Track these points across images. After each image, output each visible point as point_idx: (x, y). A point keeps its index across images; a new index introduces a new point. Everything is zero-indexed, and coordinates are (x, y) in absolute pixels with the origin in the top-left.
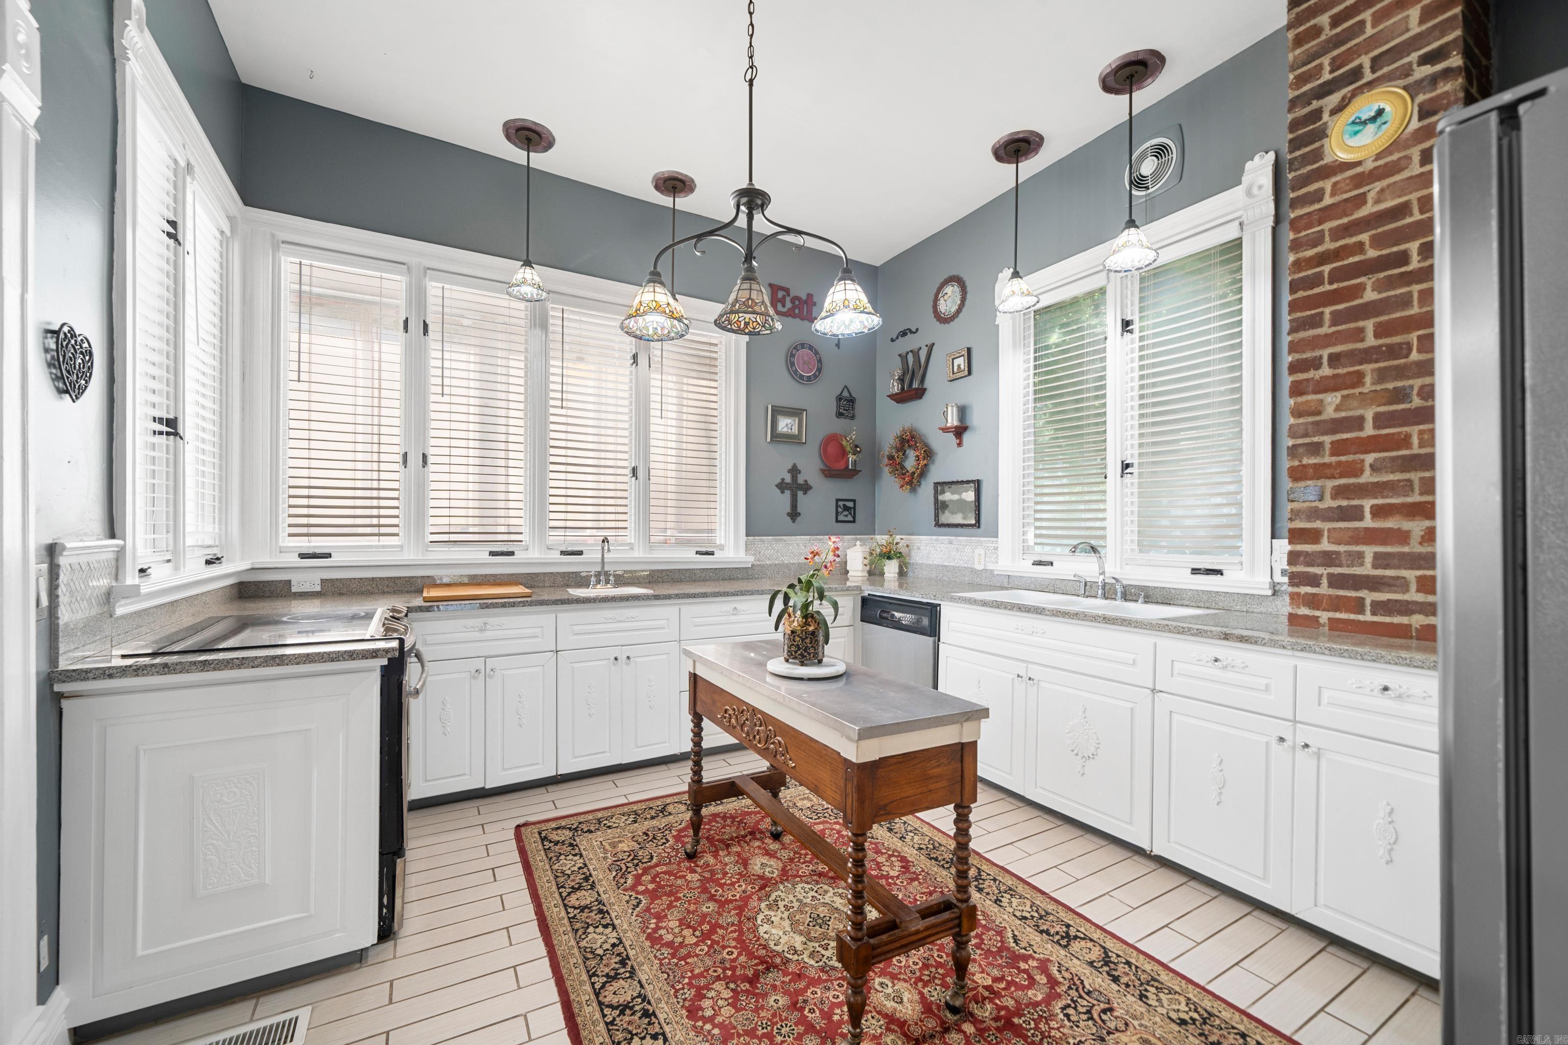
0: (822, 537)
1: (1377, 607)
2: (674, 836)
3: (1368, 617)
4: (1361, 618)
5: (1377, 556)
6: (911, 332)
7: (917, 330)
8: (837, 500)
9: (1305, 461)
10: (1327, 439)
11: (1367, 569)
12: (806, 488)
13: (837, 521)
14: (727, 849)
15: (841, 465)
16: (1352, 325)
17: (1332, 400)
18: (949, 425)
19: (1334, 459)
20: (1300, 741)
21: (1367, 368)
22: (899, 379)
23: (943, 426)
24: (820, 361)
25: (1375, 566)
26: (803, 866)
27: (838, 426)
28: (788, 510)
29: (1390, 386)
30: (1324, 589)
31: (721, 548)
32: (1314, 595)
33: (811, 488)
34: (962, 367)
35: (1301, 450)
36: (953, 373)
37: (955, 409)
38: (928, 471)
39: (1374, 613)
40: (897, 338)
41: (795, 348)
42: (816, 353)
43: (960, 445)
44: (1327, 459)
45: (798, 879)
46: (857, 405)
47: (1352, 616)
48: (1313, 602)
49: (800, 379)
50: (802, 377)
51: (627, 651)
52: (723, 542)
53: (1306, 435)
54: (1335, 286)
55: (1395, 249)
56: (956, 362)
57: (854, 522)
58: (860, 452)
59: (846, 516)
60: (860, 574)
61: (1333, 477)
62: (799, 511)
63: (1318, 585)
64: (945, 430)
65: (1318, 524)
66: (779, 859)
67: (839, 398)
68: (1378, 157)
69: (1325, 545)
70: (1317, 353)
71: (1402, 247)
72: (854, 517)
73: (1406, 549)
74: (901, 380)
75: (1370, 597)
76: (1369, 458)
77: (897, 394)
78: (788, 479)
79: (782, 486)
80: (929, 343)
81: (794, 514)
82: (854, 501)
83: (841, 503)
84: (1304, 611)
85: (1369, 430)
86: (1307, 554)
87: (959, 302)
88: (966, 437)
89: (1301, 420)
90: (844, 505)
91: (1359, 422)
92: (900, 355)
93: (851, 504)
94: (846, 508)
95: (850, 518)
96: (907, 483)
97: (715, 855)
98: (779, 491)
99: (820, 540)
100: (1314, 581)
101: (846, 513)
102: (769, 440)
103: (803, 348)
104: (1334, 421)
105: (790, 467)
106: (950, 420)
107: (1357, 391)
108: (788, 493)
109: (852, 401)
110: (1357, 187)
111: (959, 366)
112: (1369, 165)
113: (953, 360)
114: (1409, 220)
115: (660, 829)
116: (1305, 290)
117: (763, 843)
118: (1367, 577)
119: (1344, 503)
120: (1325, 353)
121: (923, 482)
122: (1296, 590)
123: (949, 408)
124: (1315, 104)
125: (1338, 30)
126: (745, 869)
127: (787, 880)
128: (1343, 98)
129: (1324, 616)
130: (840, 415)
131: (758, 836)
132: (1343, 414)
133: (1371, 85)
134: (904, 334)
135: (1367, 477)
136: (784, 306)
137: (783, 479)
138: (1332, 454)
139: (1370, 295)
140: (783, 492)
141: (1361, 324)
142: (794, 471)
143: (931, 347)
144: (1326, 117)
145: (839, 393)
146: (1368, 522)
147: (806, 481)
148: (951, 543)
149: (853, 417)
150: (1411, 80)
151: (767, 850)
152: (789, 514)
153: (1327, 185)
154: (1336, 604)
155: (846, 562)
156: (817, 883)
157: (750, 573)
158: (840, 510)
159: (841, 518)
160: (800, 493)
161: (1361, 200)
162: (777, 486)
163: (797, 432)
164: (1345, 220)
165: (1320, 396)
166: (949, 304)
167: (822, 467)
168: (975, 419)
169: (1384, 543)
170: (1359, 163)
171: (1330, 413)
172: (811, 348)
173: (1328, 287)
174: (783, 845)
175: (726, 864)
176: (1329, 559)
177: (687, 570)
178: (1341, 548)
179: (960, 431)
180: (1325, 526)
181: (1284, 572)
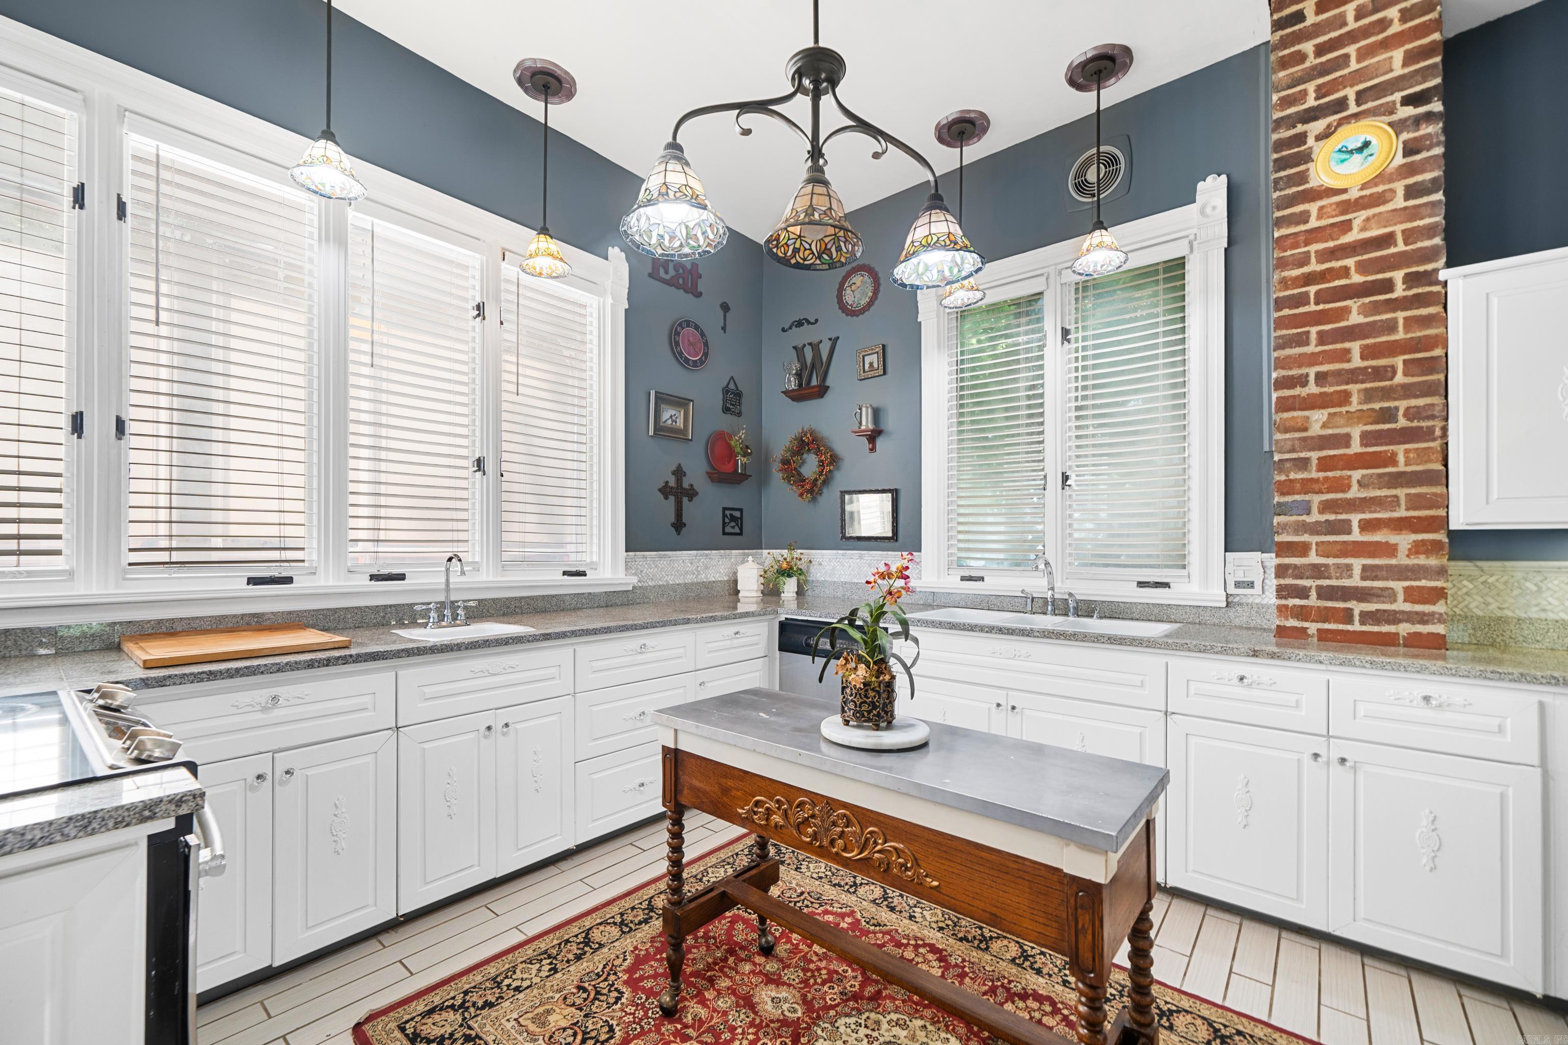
0: (709, 552)
1: (1366, 617)
2: (625, 982)
3: (1357, 627)
4: (1349, 628)
5: (1365, 568)
6: (809, 322)
7: (817, 321)
8: (724, 509)
9: (1292, 476)
10: (1314, 455)
11: (1355, 581)
12: (692, 494)
13: (724, 533)
14: (713, 985)
15: (728, 468)
16: (1338, 346)
17: (1318, 417)
18: (863, 428)
19: (1321, 475)
20: (1335, 755)
21: (1354, 388)
22: (796, 374)
23: (856, 429)
24: (706, 344)
25: (1363, 578)
26: (826, 988)
27: (724, 422)
28: (672, 518)
29: (1377, 406)
30: (1313, 601)
31: (594, 566)
32: (1302, 607)
33: (697, 493)
34: (876, 365)
35: (1288, 465)
36: (864, 372)
37: (870, 410)
38: (832, 478)
39: (1362, 623)
40: (790, 328)
41: (680, 324)
42: (703, 334)
43: (873, 449)
44: (1314, 475)
45: (832, 1013)
46: (743, 401)
47: (1341, 627)
48: (1302, 613)
49: (684, 362)
50: (687, 361)
51: (504, 716)
52: (595, 559)
53: (1293, 450)
54: (1321, 307)
55: (1380, 276)
56: (868, 360)
57: (741, 534)
58: (750, 454)
59: (733, 527)
60: (755, 594)
61: (1320, 492)
62: (684, 521)
63: (1307, 597)
64: (859, 433)
65: (1306, 538)
66: (789, 985)
67: (726, 391)
68: (1364, 187)
69: (1313, 558)
70: (1303, 371)
71: (1387, 275)
72: (741, 529)
73: (1393, 562)
74: (799, 375)
75: (1358, 607)
76: (1357, 475)
77: (793, 390)
78: (672, 483)
79: (665, 491)
80: (833, 336)
81: (679, 525)
82: (741, 510)
83: (728, 513)
84: (1292, 623)
85: (1356, 447)
86: (1295, 567)
87: (870, 294)
88: (880, 442)
89: (1288, 436)
90: (731, 515)
91: (1345, 440)
92: (795, 348)
93: (737, 514)
94: (733, 518)
95: (737, 530)
96: (808, 491)
97: (703, 1002)
98: (661, 496)
99: (707, 555)
100: (1303, 593)
101: (733, 524)
102: (651, 433)
103: (688, 326)
104: (1321, 437)
105: (674, 468)
106: (864, 423)
107: (1344, 409)
108: (672, 498)
109: (738, 395)
110: (1343, 213)
111: (871, 364)
112: (1354, 194)
113: (864, 357)
114: (1392, 250)
115: (598, 974)
116: (1290, 308)
117: (755, 964)
118: (1356, 588)
119: (1332, 517)
120: (1312, 372)
121: (825, 491)
122: (1283, 602)
123: (864, 409)
124: (1300, 128)
125: (1323, 59)
126: (756, 1013)
127: (819, 1017)
128: (1329, 126)
129: (1313, 627)
130: (726, 410)
131: (743, 955)
132: (1330, 431)
133: (1356, 116)
134: (799, 324)
135: (1354, 492)
136: (667, 272)
137: (667, 483)
138: (1319, 470)
139: (1355, 318)
140: (666, 498)
141: (1347, 345)
142: (679, 473)
143: (834, 341)
144: (1311, 141)
145: (725, 384)
146: (1356, 535)
147: (692, 486)
148: (861, 557)
149: (739, 414)
150: (1394, 118)
151: (766, 975)
152: (673, 525)
153: (1313, 208)
154: (1325, 615)
155: (736, 582)
156: (860, 1012)
157: (631, 596)
158: (727, 520)
159: (728, 530)
160: (685, 500)
161: (1346, 226)
162: (660, 490)
163: (682, 426)
164: (1331, 244)
165: (1306, 413)
166: (858, 296)
167: (709, 470)
168: (890, 422)
169: (1372, 555)
170: (1345, 191)
171: (1316, 430)
172: (697, 327)
173: (1312, 307)
174: (781, 960)
175: (725, 1013)
176: (1318, 571)
177: (553, 596)
178: (1330, 561)
179: (873, 436)
180: (1314, 539)
181: (1238, 585)
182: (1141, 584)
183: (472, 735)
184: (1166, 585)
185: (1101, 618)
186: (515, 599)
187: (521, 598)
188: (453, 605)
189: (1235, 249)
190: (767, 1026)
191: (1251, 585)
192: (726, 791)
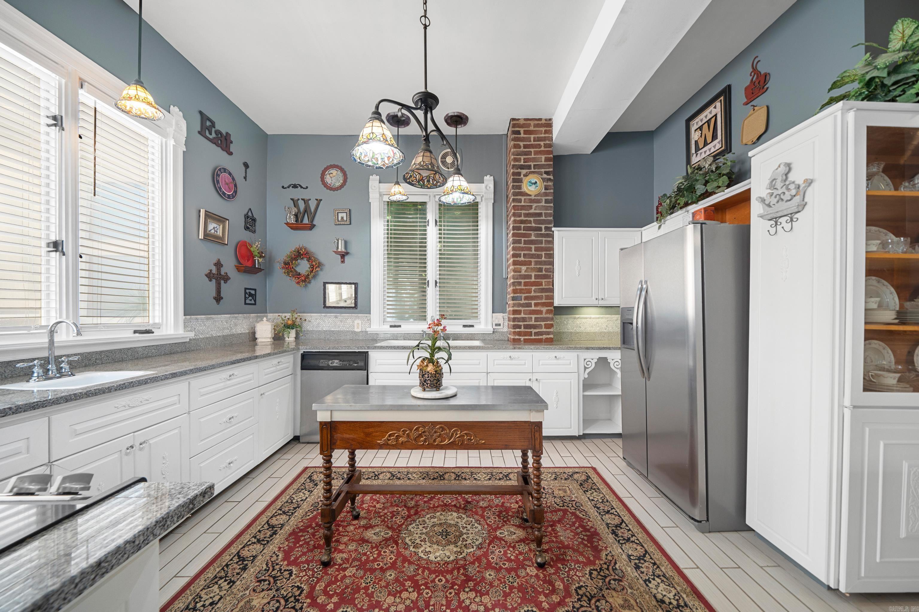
0: (237, 315)
1: (535, 334)
2: (288, 565)
3: (533, 337)
4: (531, 337)
5: (535, 318)
6: (301, 187)
7: (307, 188)
8: (246, 289)
9: (517, 287)
10: (523, 281)
11: (533, 323)
12: (226, 279)
13: (246, 304)
14: (340, 543)
15: (249, 264)
16: (529, 246)
17: (524, 268)
18: (339, 250)
19: (524, 287)
20: (534, 379)
21: (533, 260)
22: (295, 215)
23: (335, 250)
24: (236, 186)
25: (535, 321)
26: (394, 519)
27: (246, 236)
28: (214, 294)
29: (538, 267)
30: (522, 329)
31: (158, 326)
32: (520, 331)
33: (230, 278)
34: (345, 219)
35: (516, 284)
36: (338, 221)
37: (343, 242)
38: (318, 275)
39: (535, 336)
40: (289, 187)
41: (220, 170)
42: (233, 179)
43: (343, 262)
44: (523, 287)
45: (404, 526)
46: (257, 224)
47: (529, 337)
48: (519, 334)
49: (222, 195)
50: (224, 194)
51: (140, 436)
52: (157, 321)
53: (517, 279)
54: (524, 232)
55: (539, 226)
56: (340, 215)
57: (255, 304)
58: (264, 257)
59: (251, 300)
60: (269, 340)
61: (524, 293)
62: (222, 295)
63: (521, 328)
64: (336, 252)
65: (520, 308)
66: (377, 525)
67: (246, 217)
68: (535, 196)
69: (523, 315)
70: (520, 252)
71: (541, 226)
72: (255, 301)
73: (542, 316)
74: (296, 215)
75: (534, 331)
76: (533, 288)
77: (292, 224)
78: (214, 271)
79: (210, 276)
80: (319, 198)
81: (218, 299)
82: (255, 290)
83: (248, 291)
84: (517, 337)
85: (533, 280)
86: (518, 318)
87: (342, 182)
88: (347, 258)
89: (516, 274)
90: (250, 292)
91: (530, 277)
92: (292, 199)
93: (253, 292)
94: (250, 295)
95: (253, 302)
96: (303, 281)
97: (341, 551)
98: (207, 279)
99: (236, 317)
100: (519, 327)
101: (250, 298)
102: (201, 236)
103: (225, 172)
104: (525, 275)
105: (215, 261)
106: (340, 247)
107: (530, 267)
108: (214, 281)
109: (254, 220)
110: (530, 203)
111: (342, 218)
112: (533, 197)
113: (338, 213)
114: (542, 218)
115: (265, 570)
116: (517, 230)
117: (354, 525)
118: (533, 325)
119: (527, 302)
120: (522, 253)
121: (313, 281)
122: (515, 330)
123: (340, 241)
124: (519, 170)
125: (525, 150)
126: (371, 543)
127: (400, 531)
128: (527, 173)
129: (522, 338)
130: (247, 228)
131: (345, 524)
132: (527, 273)
133: (534, 172)
134: (295, 186)
135: (533, 294)
136: (211, 134)
137: (211, 271)
138: (524, 286)
139: (533, 238)
140: (210, 281)
141: (531, 246)
142: (219, 265)
143: (319, 201)
144: (522, 176)
145: (246, 212)
146: (533, 308)
147: (226, 273)
148: (336, 317)
149: (254, 232)
150: (542, 177)
151: (363, 527)
152: (215, 298)
153: (523, 198)
154: (526, 334)
155: (254, 333)
156: (414, 521)
157: (187, 346)
158: (247, 296)
159: (248, 301)
160: (222, 282)
161: (531, 207)
162: (206, 275)
163: (221, 235)
164: (527, 212)
165: (521, 267)
166: (334, 181)
167: (237, 265)
168: (352, 249)
169: (537, 314)
170: (530, 195)
171: (523, 273)
172: (230, 174)
173: (522, 232)
174: (366, 518)
175: (356, 550)
176: (524, 320)
177: (129, 349)
178: (527, 316)
179: (343, 256)
180: (522, 309)
181: (496, 325)
182: (465, 326)
183: (116, 455)
184: (472, 326)
185: (453, 340)
186: (96, 353)
187: (101, 352)
188: (58, 360)
189: (496, 204)
190: (380, 545)
191: (500, 325)
192: (368, 435)
